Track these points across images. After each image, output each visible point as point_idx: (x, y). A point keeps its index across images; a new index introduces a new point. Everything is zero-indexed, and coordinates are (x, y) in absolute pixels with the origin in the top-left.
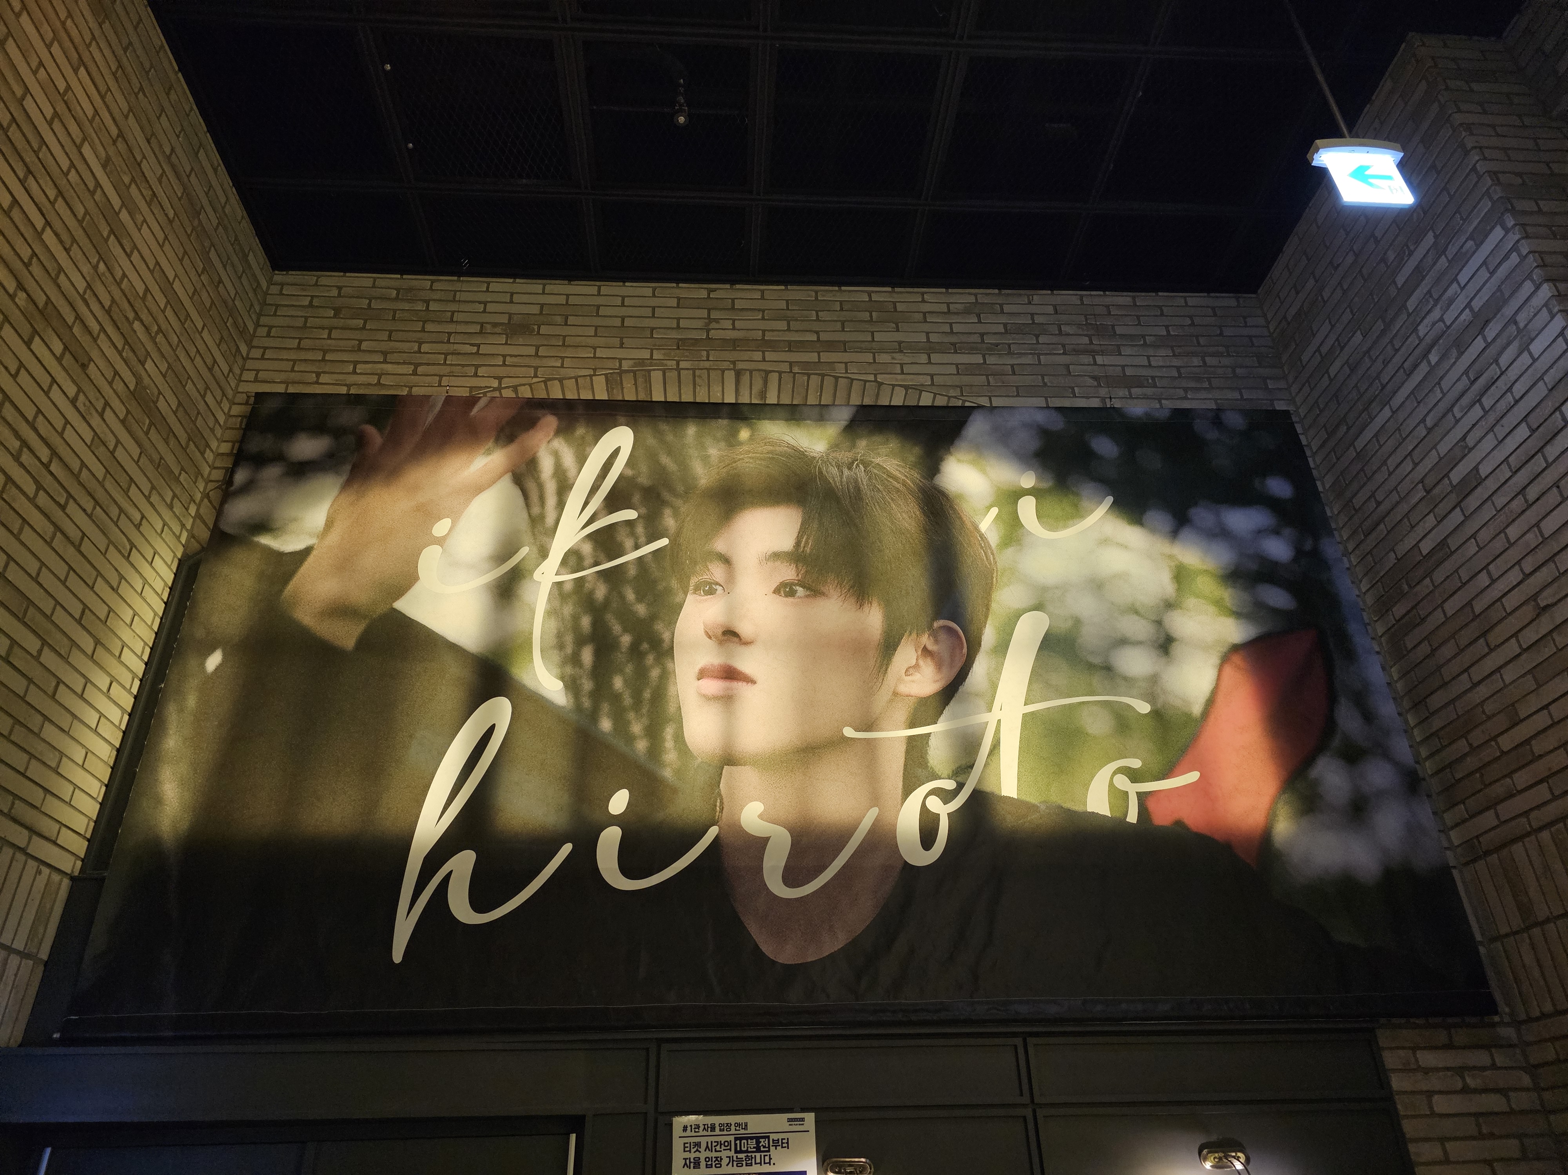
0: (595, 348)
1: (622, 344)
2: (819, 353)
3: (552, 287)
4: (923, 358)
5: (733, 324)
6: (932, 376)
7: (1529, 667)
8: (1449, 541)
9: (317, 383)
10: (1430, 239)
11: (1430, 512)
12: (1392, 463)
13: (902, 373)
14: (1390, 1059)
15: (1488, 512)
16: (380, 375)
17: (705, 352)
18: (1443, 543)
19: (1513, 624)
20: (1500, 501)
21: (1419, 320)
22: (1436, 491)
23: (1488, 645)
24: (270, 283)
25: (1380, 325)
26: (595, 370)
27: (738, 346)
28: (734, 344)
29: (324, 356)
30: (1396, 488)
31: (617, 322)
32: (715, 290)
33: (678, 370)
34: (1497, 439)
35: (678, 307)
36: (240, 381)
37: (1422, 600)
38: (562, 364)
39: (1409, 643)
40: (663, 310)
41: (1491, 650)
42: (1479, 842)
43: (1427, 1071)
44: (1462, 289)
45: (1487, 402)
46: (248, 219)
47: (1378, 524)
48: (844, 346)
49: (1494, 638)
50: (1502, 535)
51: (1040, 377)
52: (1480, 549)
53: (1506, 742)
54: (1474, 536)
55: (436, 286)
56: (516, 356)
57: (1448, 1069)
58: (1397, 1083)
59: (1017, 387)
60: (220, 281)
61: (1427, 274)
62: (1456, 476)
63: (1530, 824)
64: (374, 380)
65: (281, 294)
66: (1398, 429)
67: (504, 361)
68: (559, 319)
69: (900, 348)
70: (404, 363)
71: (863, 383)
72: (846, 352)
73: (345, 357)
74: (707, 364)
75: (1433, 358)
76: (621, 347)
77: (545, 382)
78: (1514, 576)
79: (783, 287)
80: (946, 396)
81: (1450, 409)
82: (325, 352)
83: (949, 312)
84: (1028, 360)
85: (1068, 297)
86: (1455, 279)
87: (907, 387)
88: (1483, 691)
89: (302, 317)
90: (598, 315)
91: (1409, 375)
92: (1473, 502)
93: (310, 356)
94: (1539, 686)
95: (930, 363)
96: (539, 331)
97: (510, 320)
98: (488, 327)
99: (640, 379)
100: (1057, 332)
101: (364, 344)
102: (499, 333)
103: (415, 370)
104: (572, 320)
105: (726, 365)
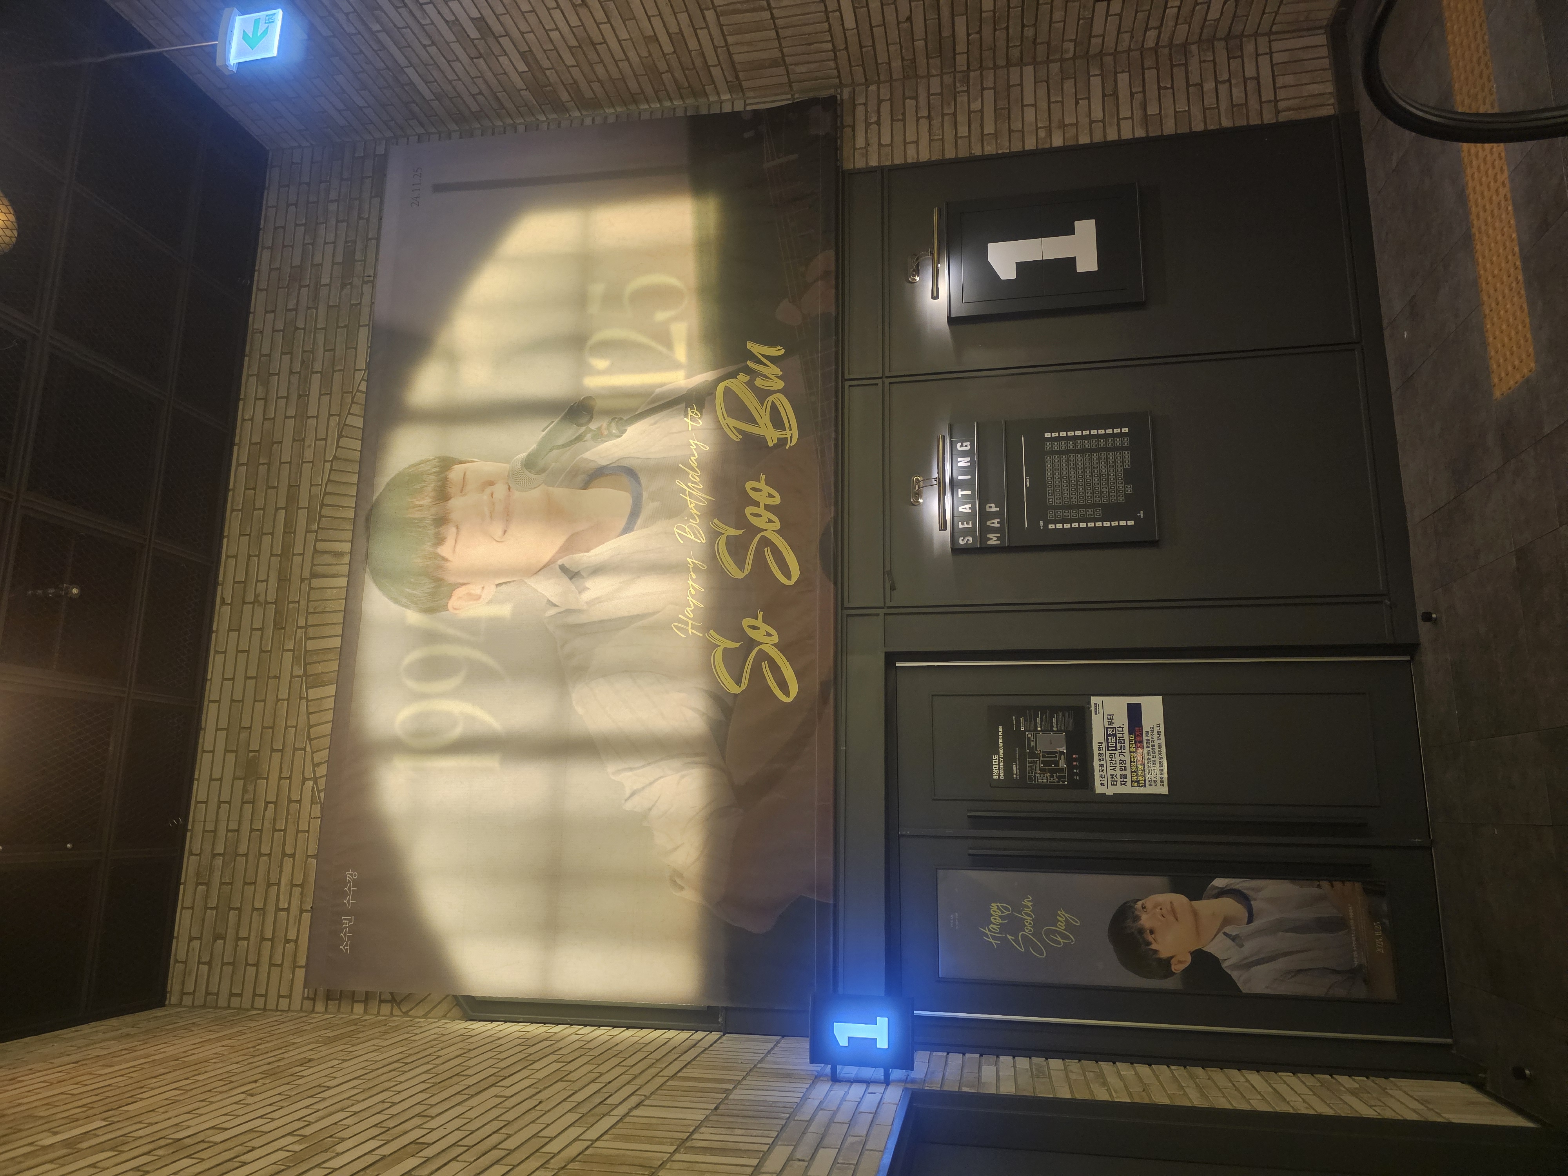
0: (278, 700)
1: (275, 677)
2: (298, 508)
3: (206, 744)
4: (312, 422)
5: (262, 581)
6: (330, 415)
7: (620, 20)
8: (521, 50)
9: (297, 941)
11: (498, 60)
12: (452, 77)
13: (326, 440)
14: (860, 164)
15: (507, 20)
16: (293, 885)
17: (290, 604)
18: (523, 55)
19: (590, 23)
22: (482, 51)
23: (601, 44)
24: (179, 1005)
26: (301, 699)
27: (286, 576)
28: (283, 580)
29: (268, 940)
30: (472, 78)
31: (251, 683)
32: (223, 599)
33: (306, 627)
35: (239, 630)
37: (561, 80)
38: (293, 727)
39: (589, 94)
40: (241, 643)
41: (605, 42)
42: (730, 82)
43: (867, 144)
47: (497, 97)
48: (293, 488)
49: (597, 38)
50: (526, 14)
51: (338, 330)
52: (532, 31)
53: (668, 48)
54: (522, 33)
55: (196, 849)
56: (281, 768)
57: (866, 133)
58: (873, 163)
59: (347, 348)
62: (474, 33)
63: (722, 47)
64: (297, 890)
65: (194, 992)
66: (426, 65)
67: (286, 778)
68: (244, 735)
69: (299, 440)
70: (281, 867)
71: (332, 472)
72: (299, 485)
73: (270, 919)
74: (303, 603)
75: (376, 27)
76: (279, 678)
77: (310, 740)
78: (557, 14)
79: (225, 540)
80: (351, 406)
81: (422, 26)
82: (263, 939)
83: (265, 399)
84: (320, 337)
85: (258, 301)
87: (340, 436)
88: (632, 54)
89: (221, 968)
90: (242, 701)
92: (497, 28)
93: (266, 952)
95: (317, 417)
96: (254, 751)
97: (241, 779)
98: (246, 797)
99: (315, 658)
100: (294, 312)
101: (257, 906)
102: (255, 786)
103: (290, 856)
104: (246, 723)
105: (305, 587)
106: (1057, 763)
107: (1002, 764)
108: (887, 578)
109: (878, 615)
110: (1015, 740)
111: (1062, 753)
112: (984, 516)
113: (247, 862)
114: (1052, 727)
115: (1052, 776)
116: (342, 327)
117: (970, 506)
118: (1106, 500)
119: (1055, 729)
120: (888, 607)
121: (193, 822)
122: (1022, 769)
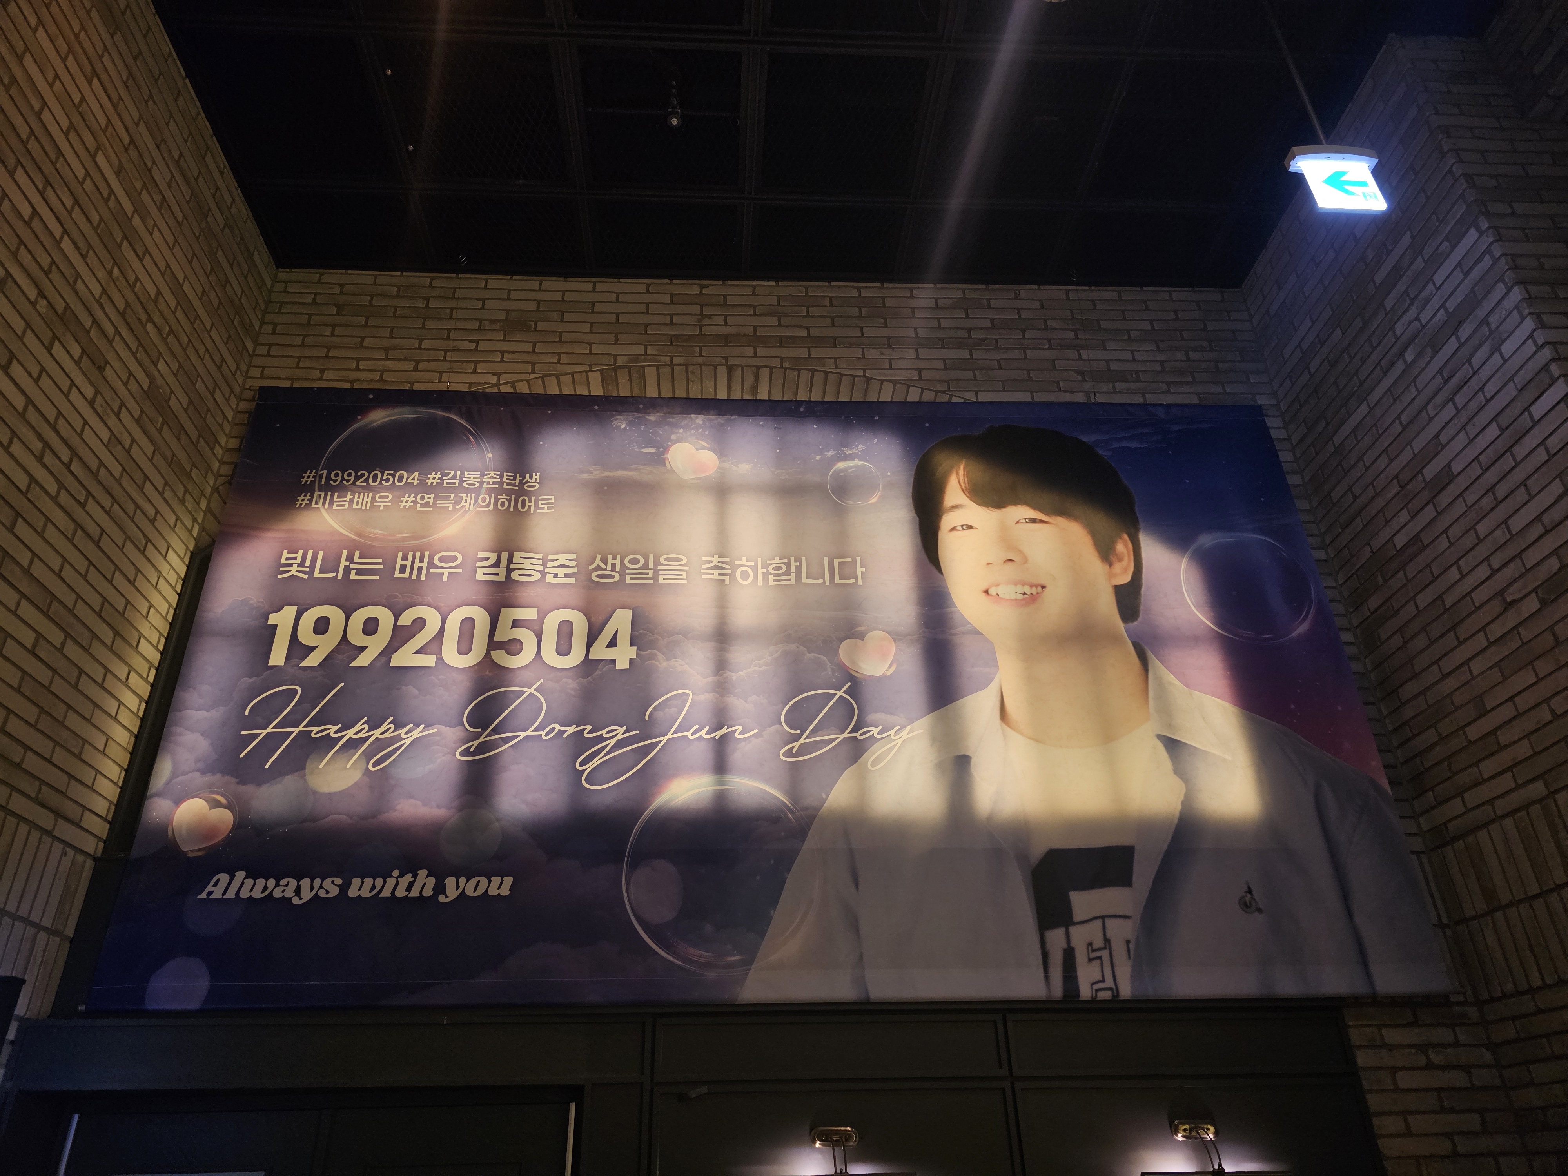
0: (590, 344)
2: (809, 348)
3: (548, 283)
4: (912, 353)
5: (726, 320)
6: (920, 371)
7: (1497, 659)
9: (321, 379)
10: (1407, 239)
11: (1403, 508)
12: (1368, 460)
13: (891, 368)
15: (1459, 508)
16: (383, 372)
17: (698, 348)
18: (1416, 538)
19: (1482, 617)
20: (1471, 498)
21: (1396, 319)
22: (1409, 487)
23: (1457, 637)
24: (275, 280)
25: (1358, 322)
26: (590, 366)
27: (730, 342)
28: (726, 340)
30: (1372, 483)
31: (612, 319)
32: (707, 286)
33: (672, 365)
34: (1469, 438)
35: (672, 303)
36: (247, 377)
38: (559, 360)
40: (656, 306)
41: (1460, 643)
42: (1447, 828)
43: (1391, 1048)
44: (1438, 289)
45: (1460, 400)
46: (253, 220)
47: (1354, 518)
48: (833, 342)
50: (1472, 532)
51: (1026, 372)
52: (1452, 544)
53: (1474, 732)
54: (1445, 531)
55: (436, 283)
56: (514, 352)
57: (1410, 1046)
59: (1003, 382)
60: (227, 281)
61: (1404, 274)
62: (1429, 472)
63: (1494, 811)
64: (376, 376)
65: (285, 291)
66: (1375, 425)
67: (502, 357)
69: (889, 343)
70: (405, 360)
71: (852, 378)
72: (836, 347)
73: (349, 353)
74: (700, 360)
75: (1409, 356)
76: (616, 343)
77: (542, 378)
78: (1483, 572)
79: (774, 283)
81: (1424, 409)
83: (937, 307)
84: (1015, 355)
85: (1054, 292)
86: (1431, 280)
88: (1452, 683)
89: (306, 314)
90: (593, 312)
91: (1385, 373)
92: (1444, 499)
93: (314, 352)
94: (1505, 678)
95: (918, 358)
96: (536, 327)
97: (507, 316)
98: (486, 324)
99: (635, 375)
100: (1043, 327)
101: (367, 341)
102: (497, 330)
103: (417, 366)
104: (567, 317)
105: (719, 361)
109: (641, 1073)
113: (416, 328)
120: (652, 1091)
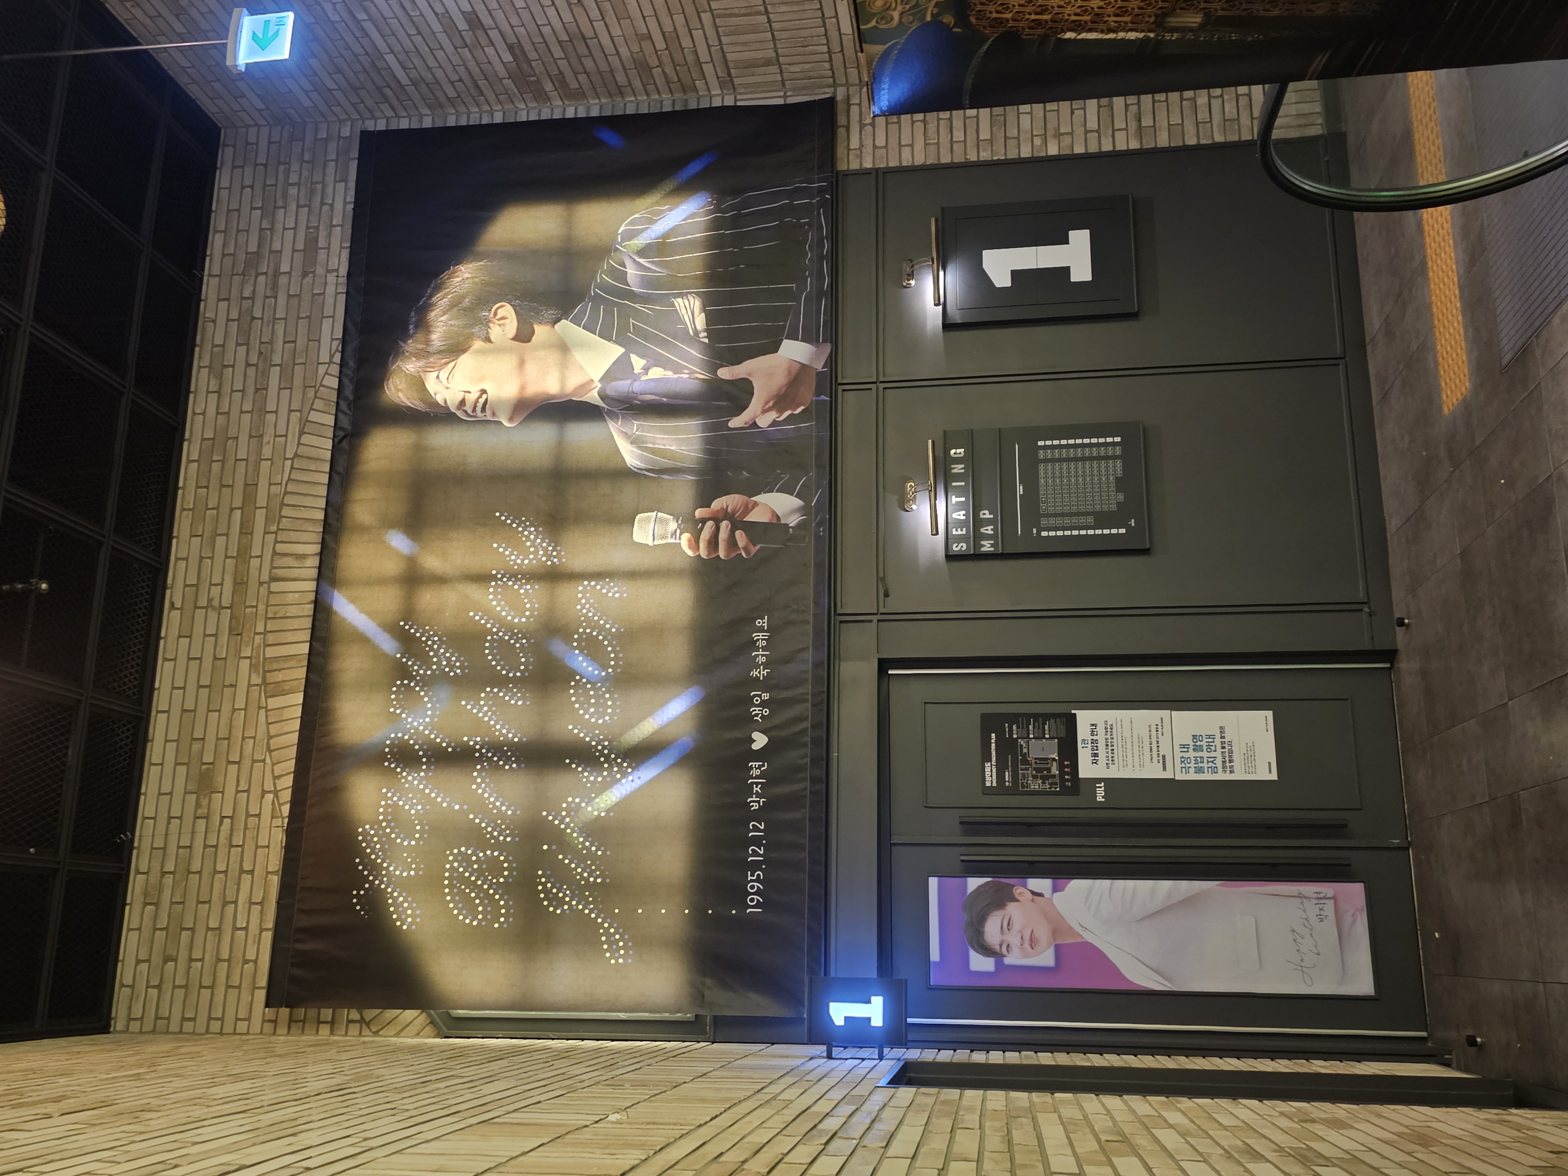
0: (234, 710)
1: (231, 686)
2: (256, 508)
3: (154, 757)
4: (271, 418)
5: (216, 585)
7: (615, 19)
8: (509, 42)
9: (257, 961)
11: (483, 51)
12: (433, 65)
13: (286, 436)
17: (247, 609)
18: (510, 46)
19: (582, 20)
26: (260, 708)
27: (242, 580)
29: (224, 960)
30: (453, 66)
31: (204, 692)
32: (172, 603)
33: (265, 633)
35: (190, 637)
38: (250, 738)
39: (573, 84)
40: (192, 650)
41: (597, 38)
42: (721, 78)
43: (862, 145)
47: (476, 84)
48: (251, 486)
49: (589, 33)
51: (299, 321)
53: (661, 46)
54: (512, 26)
55: (143, 868)
57: (860, 132)
64: (256, 909)
65: (141, 1019)
66: (406, 52)
67: (243, 791)
68: (196, 747)
70: (239, 884)
71: (293, 470)
72: (257, 484)
73: (226, 940)
74: (261, 607)
76: (235, 686)
77: (274, 752)
79: (174, 541)
80: (315, 399)
82: (219, 960)
83: (219, 392)
84: (279, 328)
85: (210, 288)
87: (302, 432)
89: (173, 992)
90: (194, 711)
93: (222, 974)
95: (276, 412)
96: (209, 764)
97: (192, 793)
98: (200, 812)
99: (275, 666)
100: (250, 301)
101: (212, 925)
102: (210, 801)
103: (247, 872)
104: (198, 735)
105: (263, 590)
106: (1049, 770)
107: (994, 770)
108: (880, 585)
109: (871, 621)
110: (1008, 748)
111: (1054, 759)
112: (978, 523)
113: (200, 879)
114: (1044, 734)
115: (1043, 783)
116: (303, 318)
117: (964, 512)
118: (1098, 508)
119: (1047, 736)
120: (882, 614)
121: (140, 836)
122: (1015, 775)
